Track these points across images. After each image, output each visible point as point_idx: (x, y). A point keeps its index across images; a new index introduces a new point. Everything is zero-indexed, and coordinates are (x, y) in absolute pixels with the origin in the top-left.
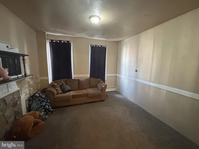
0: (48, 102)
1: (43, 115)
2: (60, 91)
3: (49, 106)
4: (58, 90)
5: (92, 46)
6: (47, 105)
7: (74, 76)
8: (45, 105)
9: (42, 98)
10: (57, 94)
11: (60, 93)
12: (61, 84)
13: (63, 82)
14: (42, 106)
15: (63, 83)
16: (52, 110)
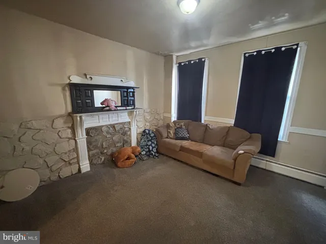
0: (154, 143)
1: (143, 155)
2: (172, 135)
3: (153, 148)
4: (170, 133)
5: (247, 55)
6: (152, 146)
7: (204, 119)
8: (149, 146)
9: (150, 136)
10: (167, 138)
11: (171, 138)
12: (178, 126)
13: (183, 124)
14: (147, 145)
15: (181, 126)
16: (154, 154)
